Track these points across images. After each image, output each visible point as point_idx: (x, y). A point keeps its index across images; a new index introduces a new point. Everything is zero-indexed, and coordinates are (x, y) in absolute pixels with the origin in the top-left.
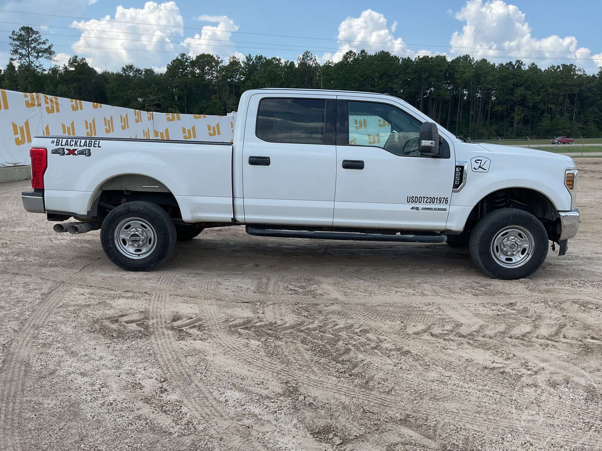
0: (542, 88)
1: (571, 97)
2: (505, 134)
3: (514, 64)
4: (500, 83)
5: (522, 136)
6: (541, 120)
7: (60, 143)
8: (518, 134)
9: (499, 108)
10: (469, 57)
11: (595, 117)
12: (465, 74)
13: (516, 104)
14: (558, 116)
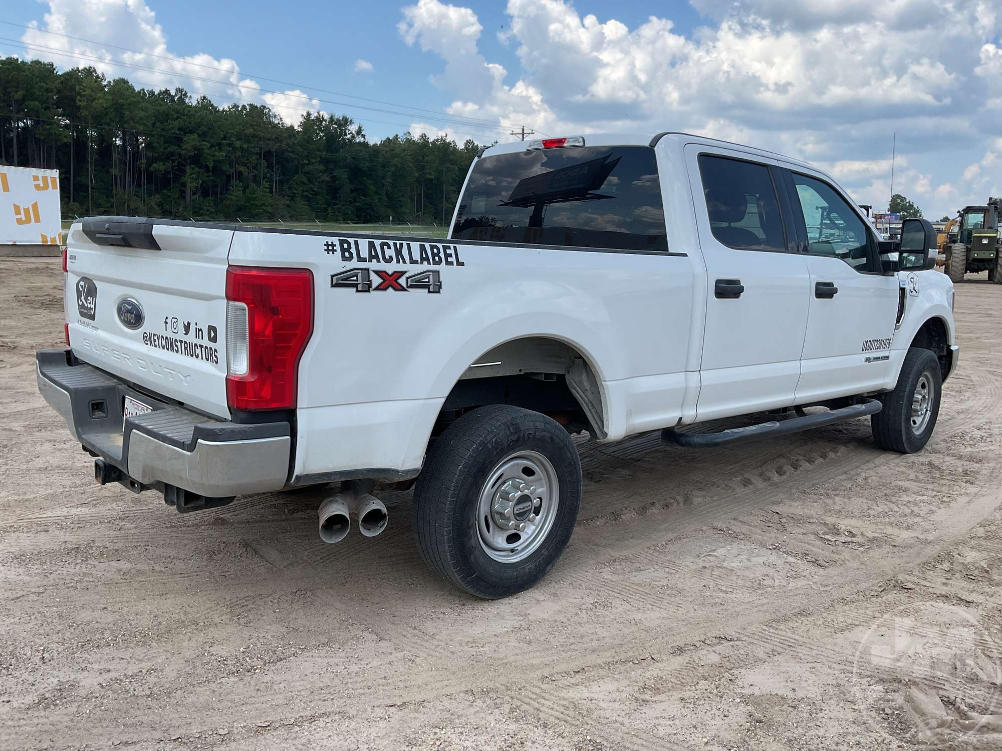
0: (224, 138)
1: (268, 155)
2: (174, 210)
3: (173, 93)
4: (158, 124)
5: (202, 215)
6: (229, 190)
7: (353, 250)
8: (195, 212)
9: (160, 167)
10: (95, 71)
11: (303, 191)
12: (96, 101)
13: (186, 162)
14: (253, 186)
